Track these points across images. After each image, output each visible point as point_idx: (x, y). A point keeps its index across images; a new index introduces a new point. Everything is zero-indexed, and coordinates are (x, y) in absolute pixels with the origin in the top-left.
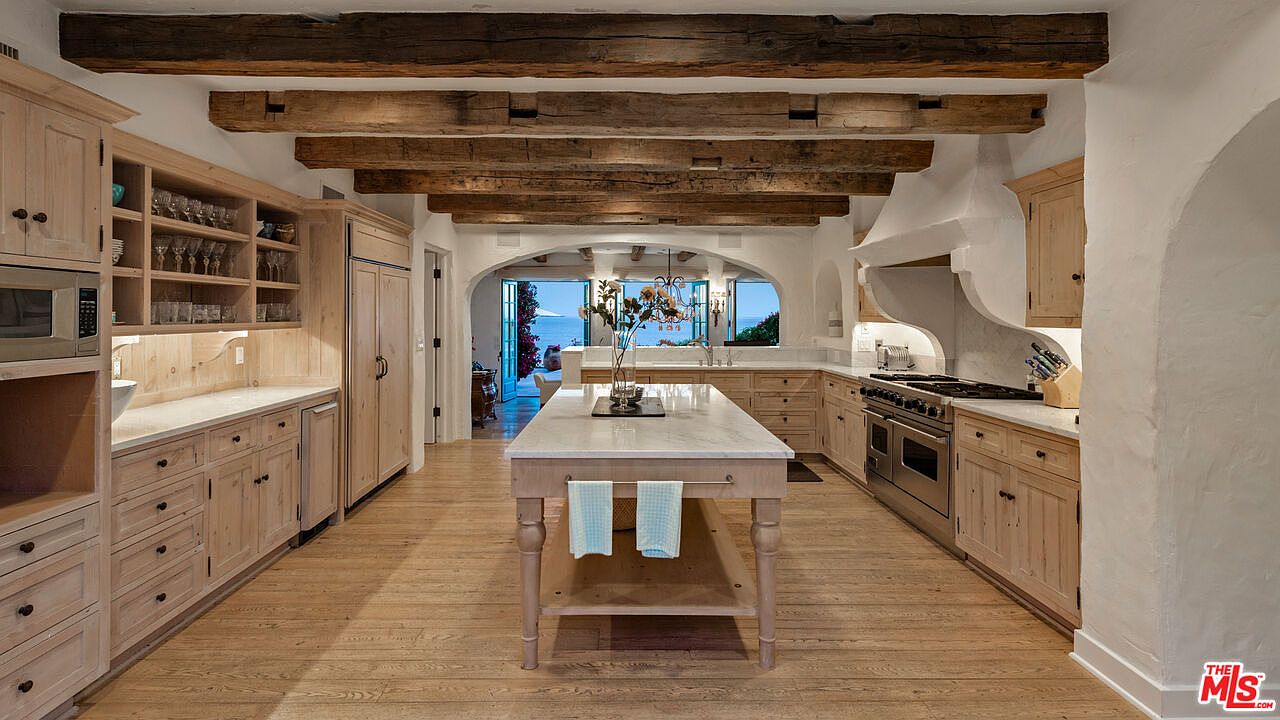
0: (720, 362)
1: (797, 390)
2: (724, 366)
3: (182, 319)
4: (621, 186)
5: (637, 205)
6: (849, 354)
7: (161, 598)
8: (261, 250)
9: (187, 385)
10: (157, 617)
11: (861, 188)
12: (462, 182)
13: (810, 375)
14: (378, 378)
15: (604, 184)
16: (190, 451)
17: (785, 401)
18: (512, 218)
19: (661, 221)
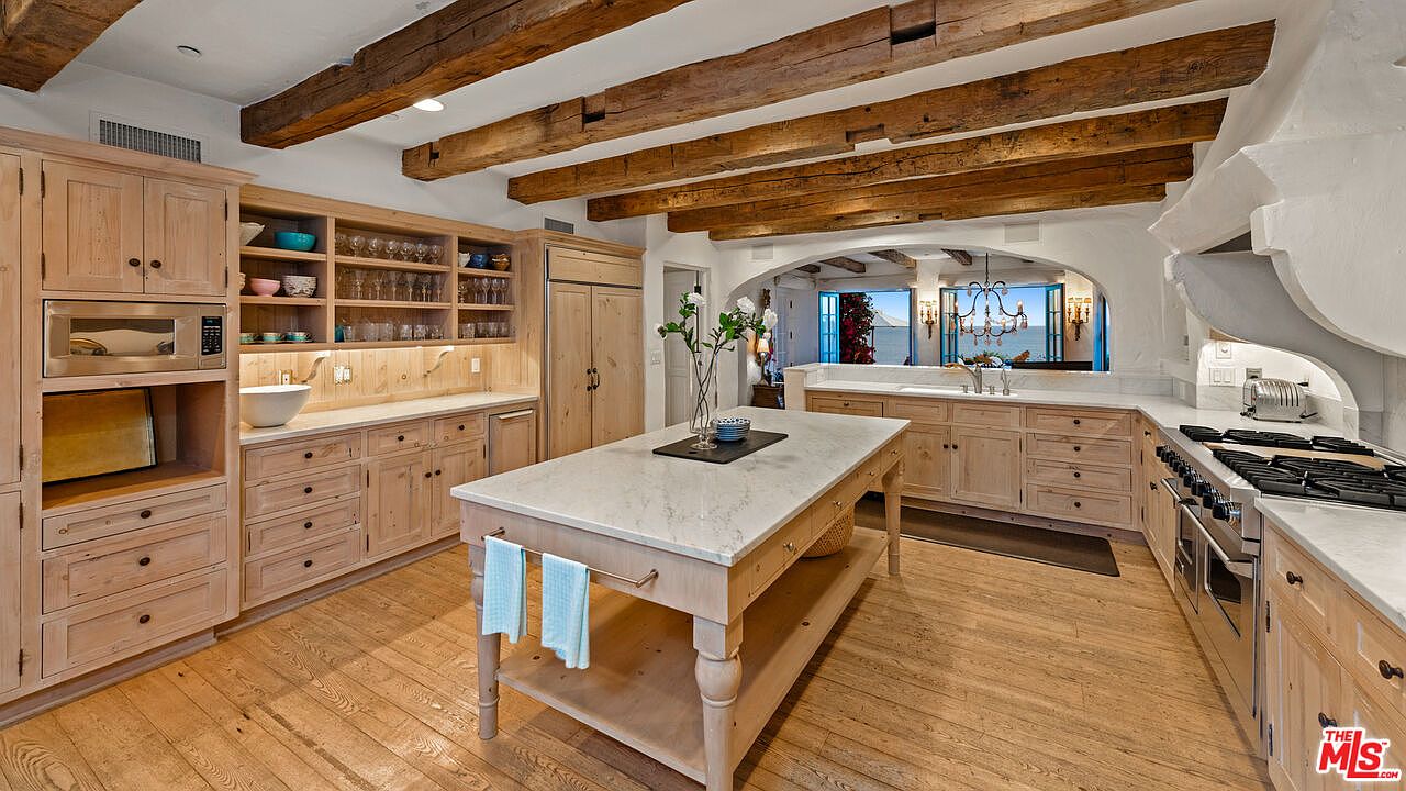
0: (992, 390)
1: (1099, 436)
2: (999, 395)
3: (397, 337)
4: (814, 182)
5: (867, 202)
6: (1192, 387)
7: (308, 564)
8: (462, 277)
9: (419, 389)
10: (305, 578)
11: (1178, 129)
12: (665, 201)
13: (1120, 416)
14: (589, 388)
15: (796, 182)
16: (344, 447)
17: (1077, 449)
18: (762, 230)
19: (922, 217)
